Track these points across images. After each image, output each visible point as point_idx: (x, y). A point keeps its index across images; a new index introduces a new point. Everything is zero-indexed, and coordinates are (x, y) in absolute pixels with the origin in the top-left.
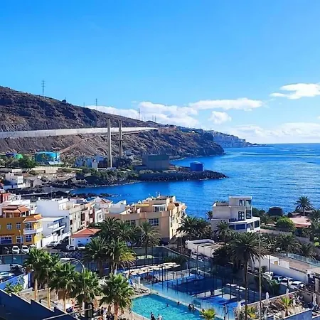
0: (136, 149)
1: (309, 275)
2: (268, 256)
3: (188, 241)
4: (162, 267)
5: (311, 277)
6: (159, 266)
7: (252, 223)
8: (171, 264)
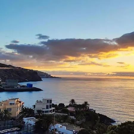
0: (3, 77)
1: (74, 132)
2: (58, 124)
3: (24, 118)
4: (12, 130)
5: (75, 132)
6: (10, 129)
7: (51, 110)
8: (16, 128)
